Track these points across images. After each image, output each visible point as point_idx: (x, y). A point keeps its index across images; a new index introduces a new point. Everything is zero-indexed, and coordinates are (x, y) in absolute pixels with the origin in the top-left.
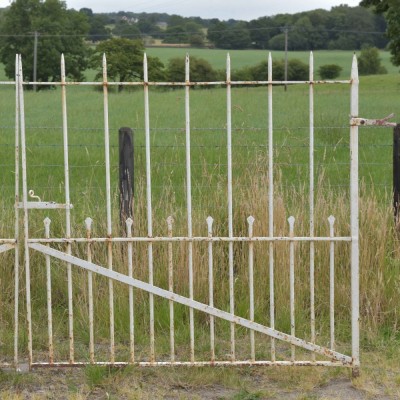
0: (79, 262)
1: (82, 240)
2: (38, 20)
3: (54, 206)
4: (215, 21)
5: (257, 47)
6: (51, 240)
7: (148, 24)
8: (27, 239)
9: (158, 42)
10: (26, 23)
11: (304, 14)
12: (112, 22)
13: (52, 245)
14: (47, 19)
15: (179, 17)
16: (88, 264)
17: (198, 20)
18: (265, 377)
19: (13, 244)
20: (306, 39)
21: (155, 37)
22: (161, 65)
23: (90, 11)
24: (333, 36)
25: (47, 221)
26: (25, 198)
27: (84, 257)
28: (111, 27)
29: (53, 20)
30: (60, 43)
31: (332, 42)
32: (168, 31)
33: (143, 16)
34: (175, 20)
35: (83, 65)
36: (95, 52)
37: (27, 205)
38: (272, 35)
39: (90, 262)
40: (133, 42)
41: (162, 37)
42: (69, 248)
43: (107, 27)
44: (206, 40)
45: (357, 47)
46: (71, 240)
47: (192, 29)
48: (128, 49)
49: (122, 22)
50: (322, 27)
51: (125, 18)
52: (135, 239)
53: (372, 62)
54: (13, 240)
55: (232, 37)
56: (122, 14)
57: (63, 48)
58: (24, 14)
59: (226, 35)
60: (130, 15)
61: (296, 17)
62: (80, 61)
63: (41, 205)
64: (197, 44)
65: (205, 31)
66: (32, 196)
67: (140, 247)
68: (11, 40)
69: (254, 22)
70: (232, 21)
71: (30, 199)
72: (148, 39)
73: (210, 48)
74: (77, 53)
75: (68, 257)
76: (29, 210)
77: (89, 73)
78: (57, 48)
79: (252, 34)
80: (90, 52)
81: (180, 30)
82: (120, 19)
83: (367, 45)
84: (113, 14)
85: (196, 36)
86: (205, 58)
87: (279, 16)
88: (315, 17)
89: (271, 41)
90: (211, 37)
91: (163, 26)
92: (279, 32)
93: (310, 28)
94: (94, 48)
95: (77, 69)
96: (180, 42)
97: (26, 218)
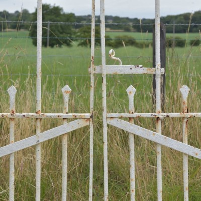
2: (49, 17)
3: (141, 70)
4: (136, 19)
6: (136, 115)
8: (105, 114)
9: (108, 29)
11: (181, 15)
12: (85, 19)
14: (53, 17)
17: (127, 18)
19: (88, 119)
21: (106, 27)
22: (111, 40)
23: (74, 14)
25: (131, 91)
28: (85, 22)
31: (195, 29)
35: (72, 40)
36: (78, 33)
37: (107, 70)
39: (186, 143)
41: (110, 27)
42: (159, 126)
43: (82, 22)
44: (132, 28)
46: (162, 115)
49: (90, 19)
54: (88, 115)
56: (89, 16)
61: (176, 17)
63: (124, 69)
64: (127, 30)
65: (131, 24)
66: (113, 57)
70: (144, 19)
71: (109, 61)
73: (134, 32)
74: (68, 34)
75: (157, 136)
76: (108, 76)
77: (74, 43)
78: (58, 31)
84: (85, 16)
85: (127, 26)
87: (168, 16)
88: (186, 16)
91: (110, 22)
93: (184, 22)
97: (104, 88)
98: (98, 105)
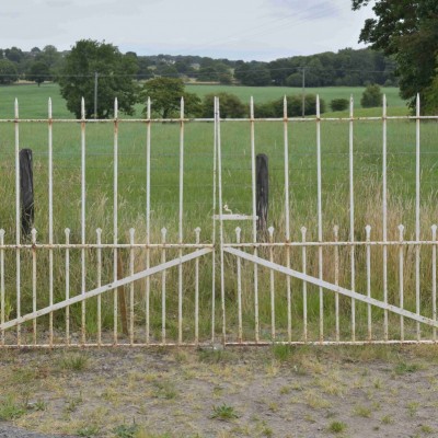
0: (263, 262)
1: (265, 244)
2: (95, 62)
3: (244, 217)
4: (240, 62)
5: (276, 84)
6: (241, 245)
7: (184, 65)
8: (222, 245)
9: (193, 80)
10: (84, 65)
11: (315, 56)
12: (154, 63)
13: (242, 248)
14: (102, 62)
15: (210, 59)
16: (270, 264)
17: (226, 61)
18: (411, 353)
19: (211, 248)
20: (317, 78)
21: (190, 76)
22: (198, 100)
23: (135, 54)
24: (340, 75)
25: (238, 230)
26: (221, 211)
27: (267, 258)
28: (153, 68)
29: (108, 62)
30: (113, 82)
31: (339, 80)
32: (202, 72)
33: (179, 58)
34: (206, 62)
35: (133, 100)
36: (143, 89)
37: (223, 217)
38: (289, 74)
39: (272, 262)
40: (174, 80)
41: (196, 76)
42: (256, 251)
43: (149, 68)
44: (233, 79)
45: (361, 84)
46: (257, 245)
47: (222, 70)
48: (170, 86)
49: (162, 63)
50: (331, 67)
51: (164, 60)
52: (308, 243)
53: (375, 97)
54: (211, 245)
55: (255, 76)
56: (161, 56)
57: (115, 86)
58: (83, 58)
59: (250, 74)
60: (168, 57)
61: (308, 59)
62: (130, 96)
63: (233, 217)
64: (226, 82)
65: (232, 71)
66: (226, 210)
67: (313, 250)
68: (72, 79)
69: (273, 63)
70: (254, 62)
71: (225, 212)
72: (184, 78)
73: (237, 85)
74: (128, 90)
75: (254, 258)
76: (224, 221)
77: (137, 107)
78: (111, 86)
79: (272, 73)
80: (139, 89)
81: (211, 70)
82: (160, 61)
83: (368, 82)
84: (154, 57)
85: (225, 75)
86: (235, 94)
87: (295, 58)
88: (325, 58)
89: (288, 79)
90: (237, 76)
91: (197, 67)
92: (295, 71)
93: (321, 68)
94: (142, 86)
95: (127, 103)
96: (211, 80)
97: (221, 228)
98: (218, 240)
